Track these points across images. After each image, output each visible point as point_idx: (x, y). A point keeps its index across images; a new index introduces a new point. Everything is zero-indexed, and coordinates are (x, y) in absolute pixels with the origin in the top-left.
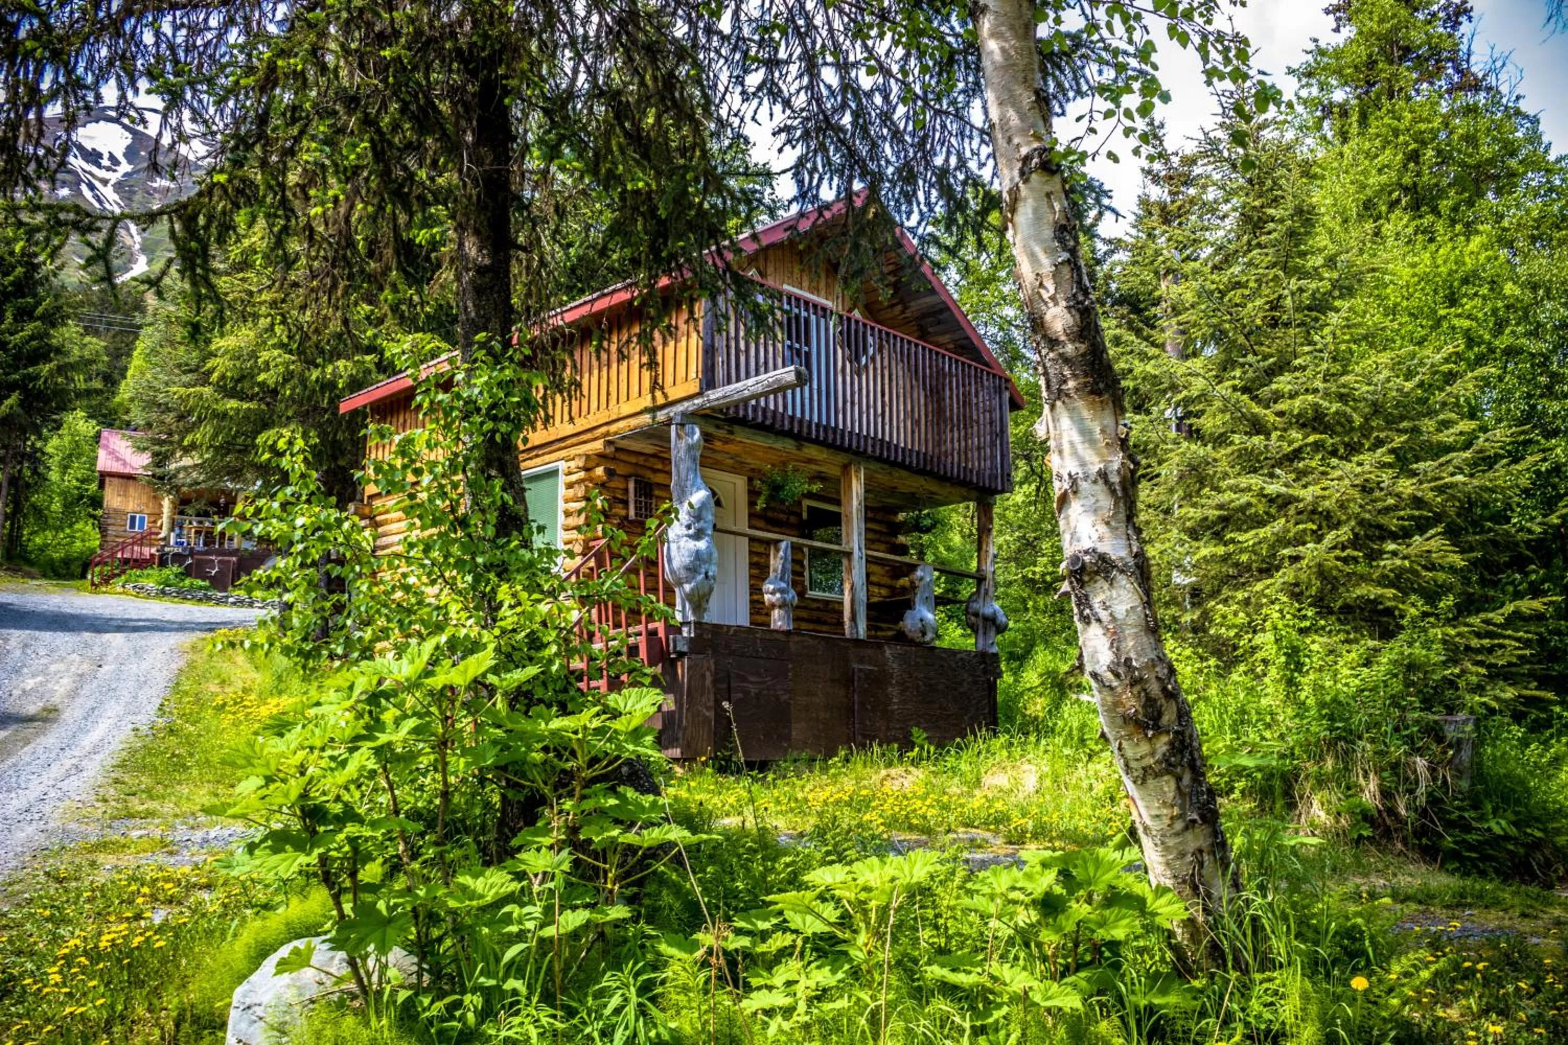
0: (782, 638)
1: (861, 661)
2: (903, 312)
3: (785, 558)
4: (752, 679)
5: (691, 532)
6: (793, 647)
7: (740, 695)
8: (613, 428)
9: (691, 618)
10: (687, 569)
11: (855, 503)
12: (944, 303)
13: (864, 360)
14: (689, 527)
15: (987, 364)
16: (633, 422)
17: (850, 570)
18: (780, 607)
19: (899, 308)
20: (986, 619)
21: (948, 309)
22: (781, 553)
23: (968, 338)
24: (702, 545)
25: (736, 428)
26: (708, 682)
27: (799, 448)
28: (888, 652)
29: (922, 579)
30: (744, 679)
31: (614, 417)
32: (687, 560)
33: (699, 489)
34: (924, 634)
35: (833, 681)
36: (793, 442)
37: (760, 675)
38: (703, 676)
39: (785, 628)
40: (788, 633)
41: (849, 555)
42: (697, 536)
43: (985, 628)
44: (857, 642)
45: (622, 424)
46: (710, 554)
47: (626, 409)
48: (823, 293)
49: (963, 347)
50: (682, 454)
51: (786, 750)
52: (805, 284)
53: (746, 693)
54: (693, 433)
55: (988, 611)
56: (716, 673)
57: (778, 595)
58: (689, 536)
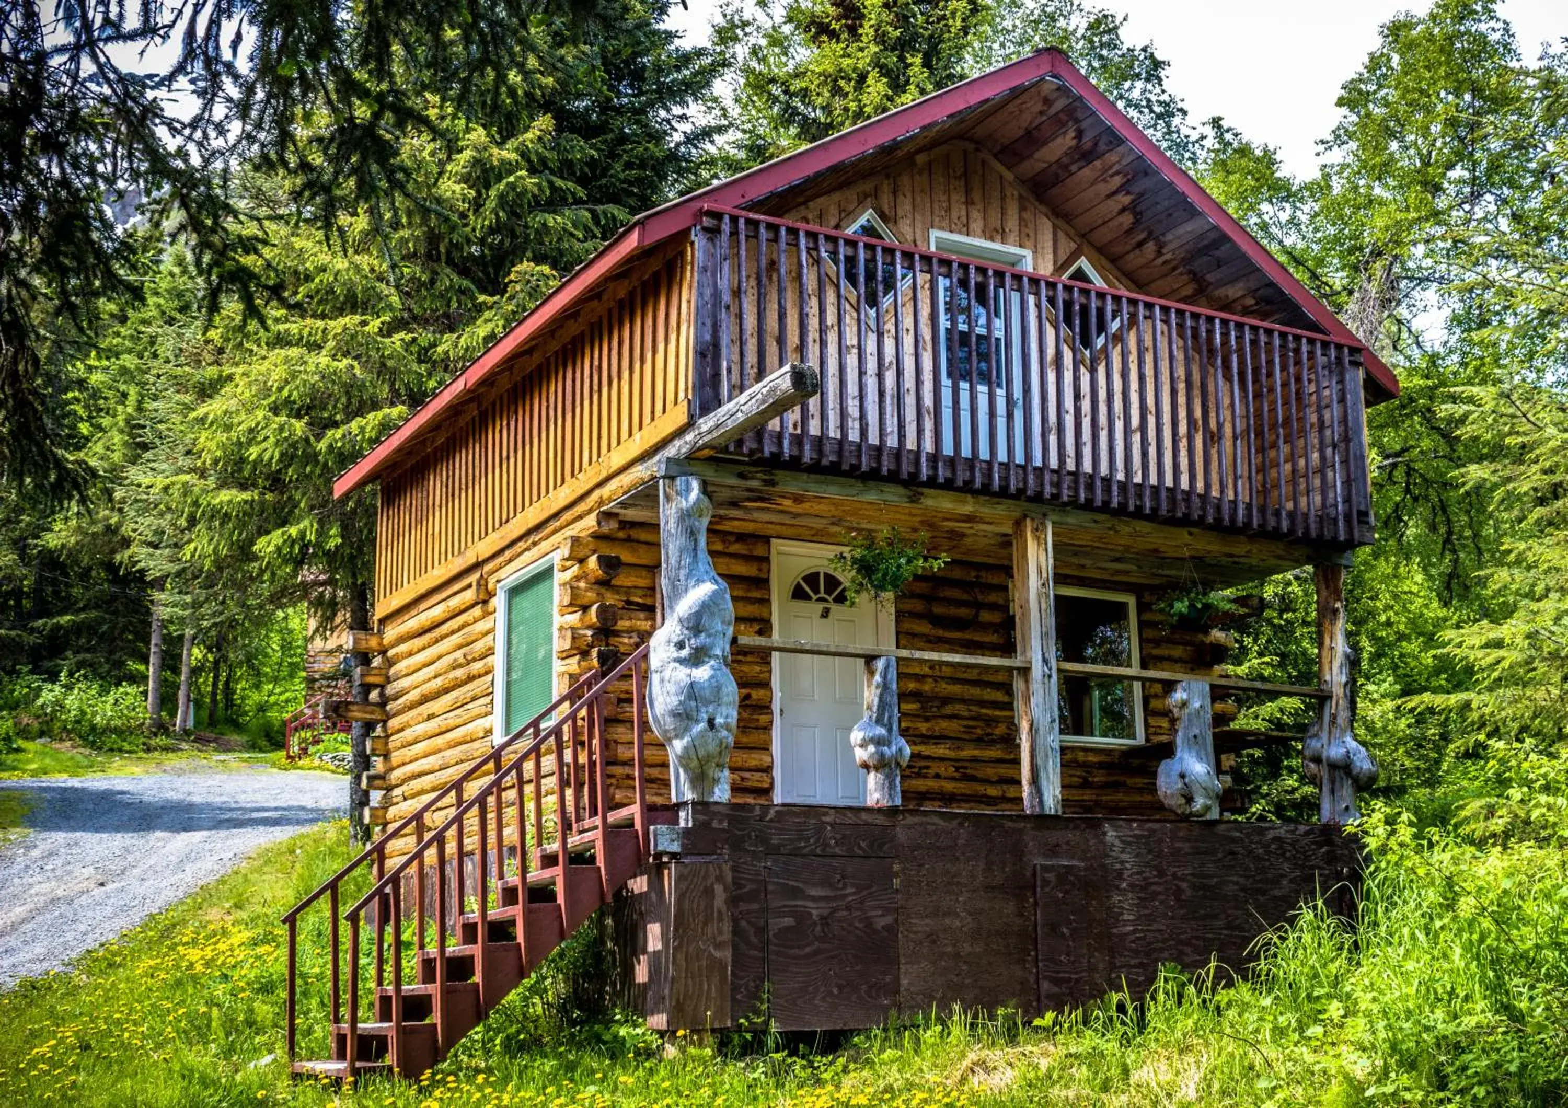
0: (880, 820)
1: (1053, 851)
2: (1159, 253)
3: (885, 686)
4: (814, 892)
5: (685, 653)
6: (901, 835)
7: (788, 921)
8: (606, 491)
9: (689, 796)
10: (675, 714)
11: (1034, 582)
12: (1215, 228)
13: (1100, 342)
14: (680, 645)
15: (1314, 327)
16: (626, 479)
17: (1027, 699)
18: (877, 769)
19: (1151, 246)
20: (1333, 766)
21: (1225, 238)
22: (877, 678)
23: (1271, 284)
24: (702, 673)
25: (780, 475)
26: (720, 900)
27: (913, 500)
28: (1111, 834)
29: (1184, 704)
30: (796, 893)
31: (604, 474)
32: (674, 701)
33: (699, 581)
34: (1189, 799)
35: (988, 888)
36: (901, 490)
37: (831, 886)
38: (709, 893)
39: (885, 803)
40: (892, 811)
41: (1025, 672)
42: (697, 658)
43: (1333, 782)
44: (1042, 820)
45: (613, 484)
46: (718, 688)
47: (617, 459)
48: (1013, 237)
49: (1268, 301)
50: (672, 525)
51: (886, 1010)
52: (977, 225)
53: (802, 917)
54: (688, 490)
55: (1335, 752)
56: (736, 883)
57: (871, 748)
58: (681, 661)
